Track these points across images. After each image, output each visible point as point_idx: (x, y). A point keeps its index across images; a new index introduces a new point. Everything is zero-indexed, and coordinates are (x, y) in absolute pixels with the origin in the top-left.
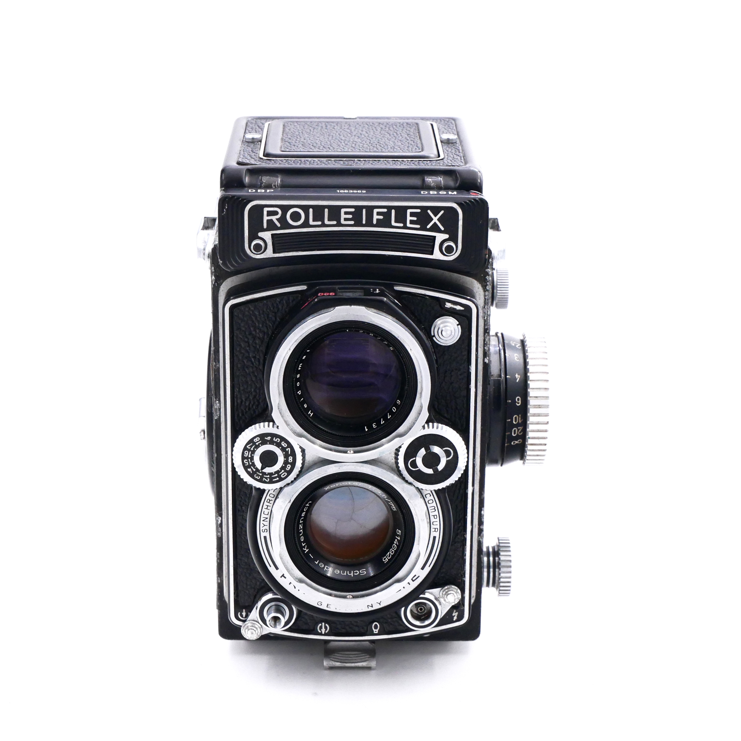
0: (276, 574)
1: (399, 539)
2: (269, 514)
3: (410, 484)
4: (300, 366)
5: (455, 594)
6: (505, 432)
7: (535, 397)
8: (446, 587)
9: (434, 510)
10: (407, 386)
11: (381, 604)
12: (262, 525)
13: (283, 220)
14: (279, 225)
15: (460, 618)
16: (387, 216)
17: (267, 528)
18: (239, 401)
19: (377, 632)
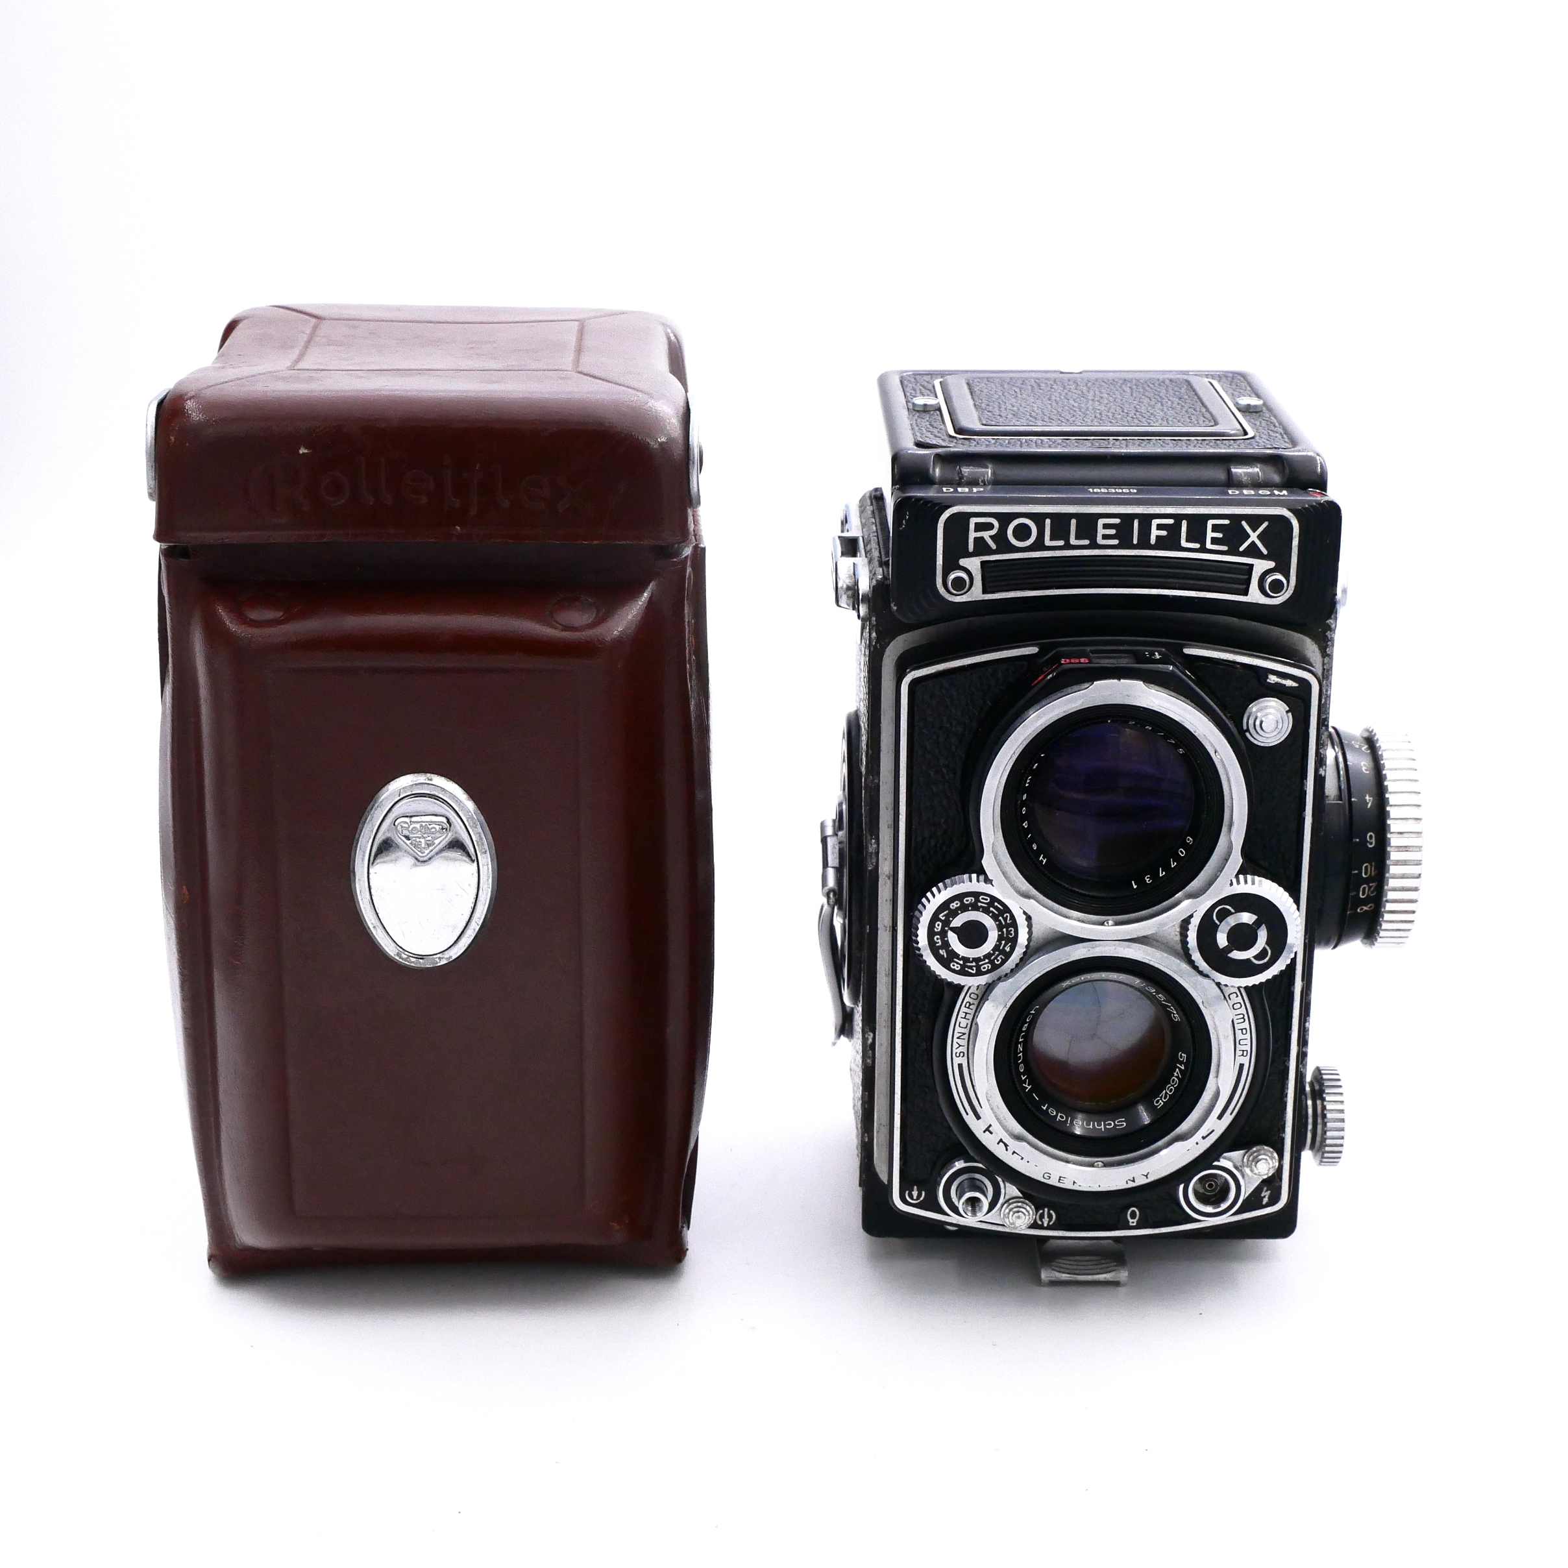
0: (977, 1127)
1: (1183, 1068)
2: (969, 1026)
3: (1207, 976)
4: (1028, 781)
5: (1270, 1161)
6: (1347, 890)
7: (1398, 833)
8: (1254, 1149)
9: (1242, 1020)
10: (1206, 813)
11: (1148, 1176)
12: (956, 1046)
13: (1001, 538)
14: (994, 546)
15: (1274, 1199)
16: (1174, 530)
17: (964, 1049)
18: (919, 839)
19: (1135, 1224)
